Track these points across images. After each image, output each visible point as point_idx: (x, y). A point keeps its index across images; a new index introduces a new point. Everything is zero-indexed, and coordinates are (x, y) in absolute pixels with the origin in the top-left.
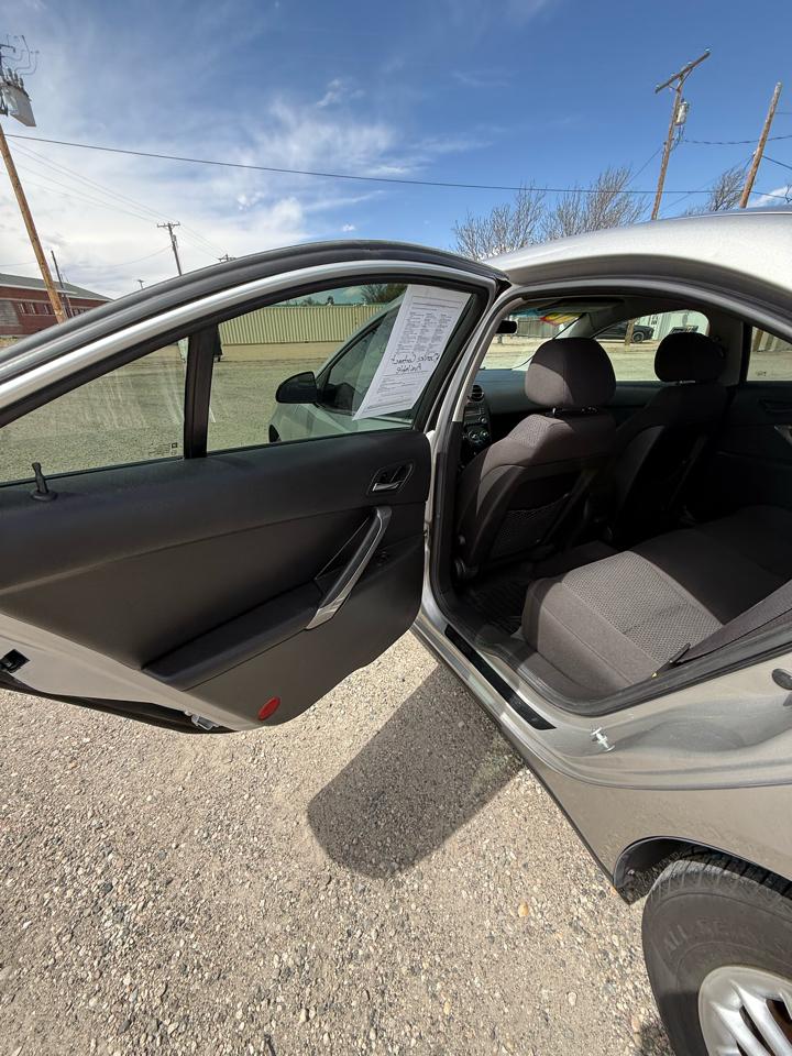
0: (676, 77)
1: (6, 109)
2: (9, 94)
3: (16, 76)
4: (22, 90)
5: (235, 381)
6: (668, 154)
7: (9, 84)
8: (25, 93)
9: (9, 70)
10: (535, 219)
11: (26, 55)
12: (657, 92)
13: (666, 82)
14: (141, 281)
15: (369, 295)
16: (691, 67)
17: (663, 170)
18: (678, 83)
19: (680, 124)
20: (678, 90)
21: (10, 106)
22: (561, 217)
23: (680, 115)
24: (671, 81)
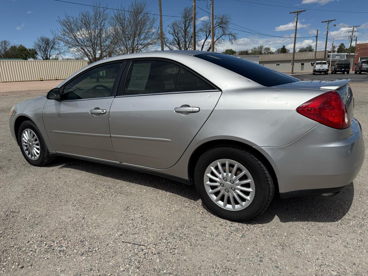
22: (117, 19)
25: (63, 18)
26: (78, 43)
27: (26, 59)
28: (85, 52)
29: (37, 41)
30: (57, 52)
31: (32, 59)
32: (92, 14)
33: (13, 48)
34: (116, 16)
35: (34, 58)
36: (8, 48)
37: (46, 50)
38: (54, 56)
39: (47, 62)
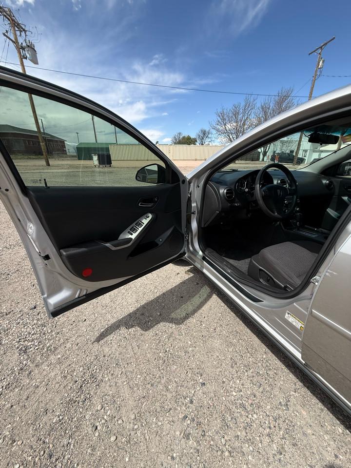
0: (318, 49)
1: (27, 57)
2: (28, 50)
3: (32, 43)
4: (34, 49)
5: (118, 175)
6: (314, 81)
7: (28, 46)
8: (35, 51)
9: (29, 40)
10: (252, 109)
11: (36, 35)
12: (309, 55)
13: (314, 50)
14: (77, 133)
15: (174, 141)
16: (326, 44)
17: (312, 89)
18: (320, 51)
19: (320, 68)
20: (320, 54)
21: (28, 56)
22: (263, 108)
23: (320, 65)
24: (316, 50)
25: (220, 110)
26: (226, 131)
27: (190, 145)
28: (230, 138)
29: (198, 132)
30: (209, 140)
31: (193, 145)
32: (243, 104)
33: (184, 138)
34: (262, 106)
35: (194, 144)
36: (181, 137)
37: (203, 138)
38: (207, 143)
39: (202, 147)
